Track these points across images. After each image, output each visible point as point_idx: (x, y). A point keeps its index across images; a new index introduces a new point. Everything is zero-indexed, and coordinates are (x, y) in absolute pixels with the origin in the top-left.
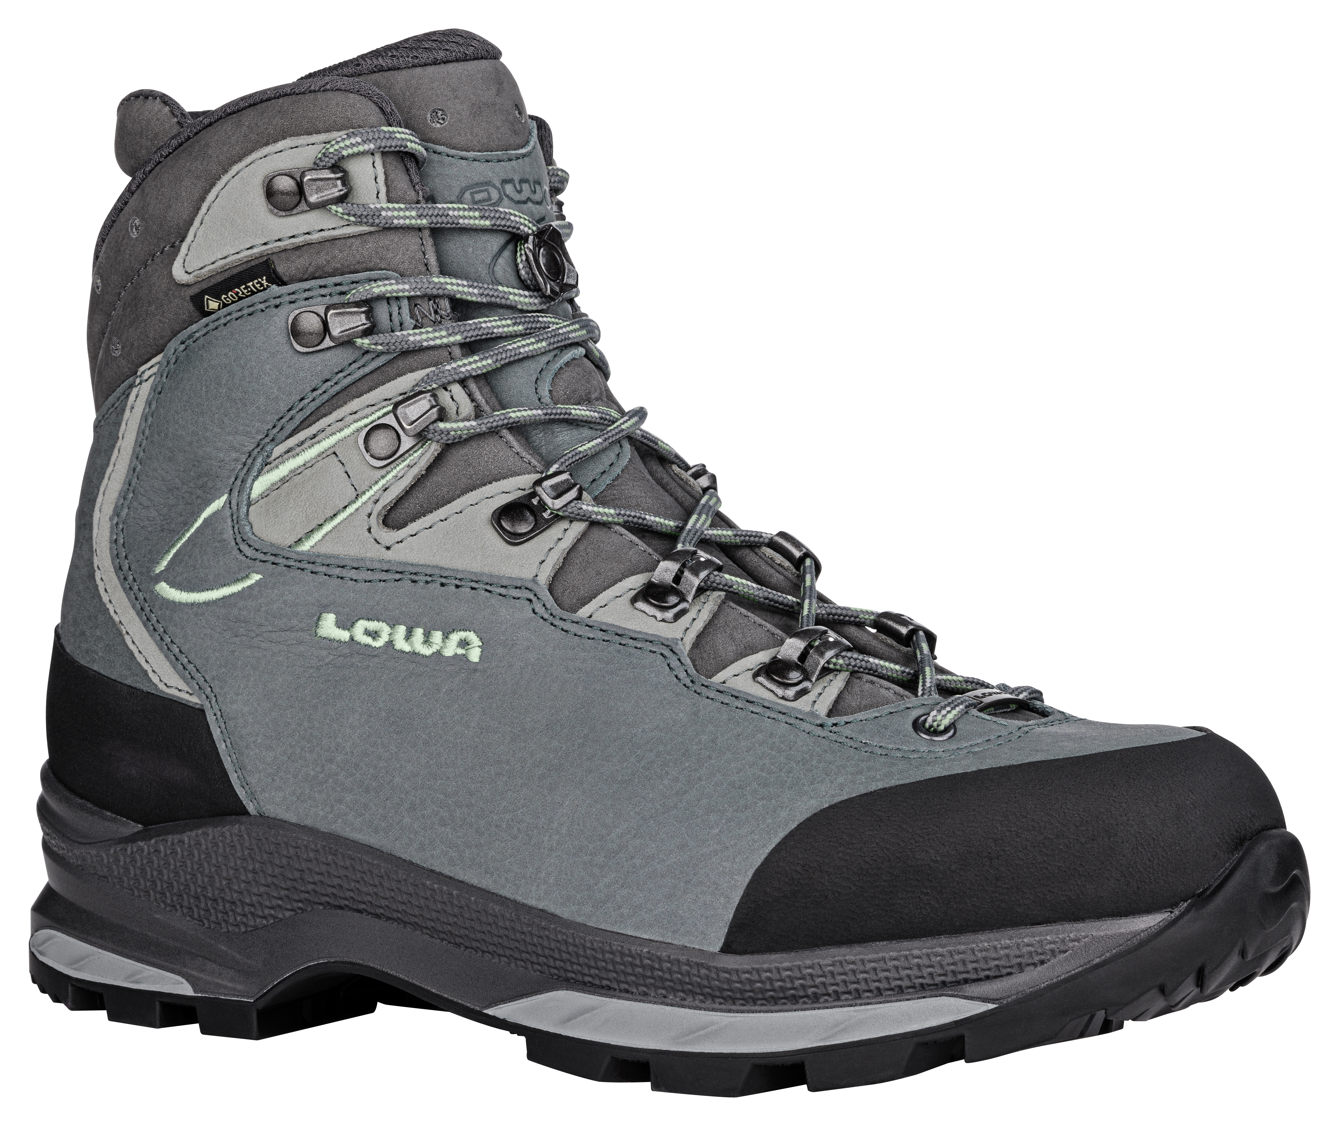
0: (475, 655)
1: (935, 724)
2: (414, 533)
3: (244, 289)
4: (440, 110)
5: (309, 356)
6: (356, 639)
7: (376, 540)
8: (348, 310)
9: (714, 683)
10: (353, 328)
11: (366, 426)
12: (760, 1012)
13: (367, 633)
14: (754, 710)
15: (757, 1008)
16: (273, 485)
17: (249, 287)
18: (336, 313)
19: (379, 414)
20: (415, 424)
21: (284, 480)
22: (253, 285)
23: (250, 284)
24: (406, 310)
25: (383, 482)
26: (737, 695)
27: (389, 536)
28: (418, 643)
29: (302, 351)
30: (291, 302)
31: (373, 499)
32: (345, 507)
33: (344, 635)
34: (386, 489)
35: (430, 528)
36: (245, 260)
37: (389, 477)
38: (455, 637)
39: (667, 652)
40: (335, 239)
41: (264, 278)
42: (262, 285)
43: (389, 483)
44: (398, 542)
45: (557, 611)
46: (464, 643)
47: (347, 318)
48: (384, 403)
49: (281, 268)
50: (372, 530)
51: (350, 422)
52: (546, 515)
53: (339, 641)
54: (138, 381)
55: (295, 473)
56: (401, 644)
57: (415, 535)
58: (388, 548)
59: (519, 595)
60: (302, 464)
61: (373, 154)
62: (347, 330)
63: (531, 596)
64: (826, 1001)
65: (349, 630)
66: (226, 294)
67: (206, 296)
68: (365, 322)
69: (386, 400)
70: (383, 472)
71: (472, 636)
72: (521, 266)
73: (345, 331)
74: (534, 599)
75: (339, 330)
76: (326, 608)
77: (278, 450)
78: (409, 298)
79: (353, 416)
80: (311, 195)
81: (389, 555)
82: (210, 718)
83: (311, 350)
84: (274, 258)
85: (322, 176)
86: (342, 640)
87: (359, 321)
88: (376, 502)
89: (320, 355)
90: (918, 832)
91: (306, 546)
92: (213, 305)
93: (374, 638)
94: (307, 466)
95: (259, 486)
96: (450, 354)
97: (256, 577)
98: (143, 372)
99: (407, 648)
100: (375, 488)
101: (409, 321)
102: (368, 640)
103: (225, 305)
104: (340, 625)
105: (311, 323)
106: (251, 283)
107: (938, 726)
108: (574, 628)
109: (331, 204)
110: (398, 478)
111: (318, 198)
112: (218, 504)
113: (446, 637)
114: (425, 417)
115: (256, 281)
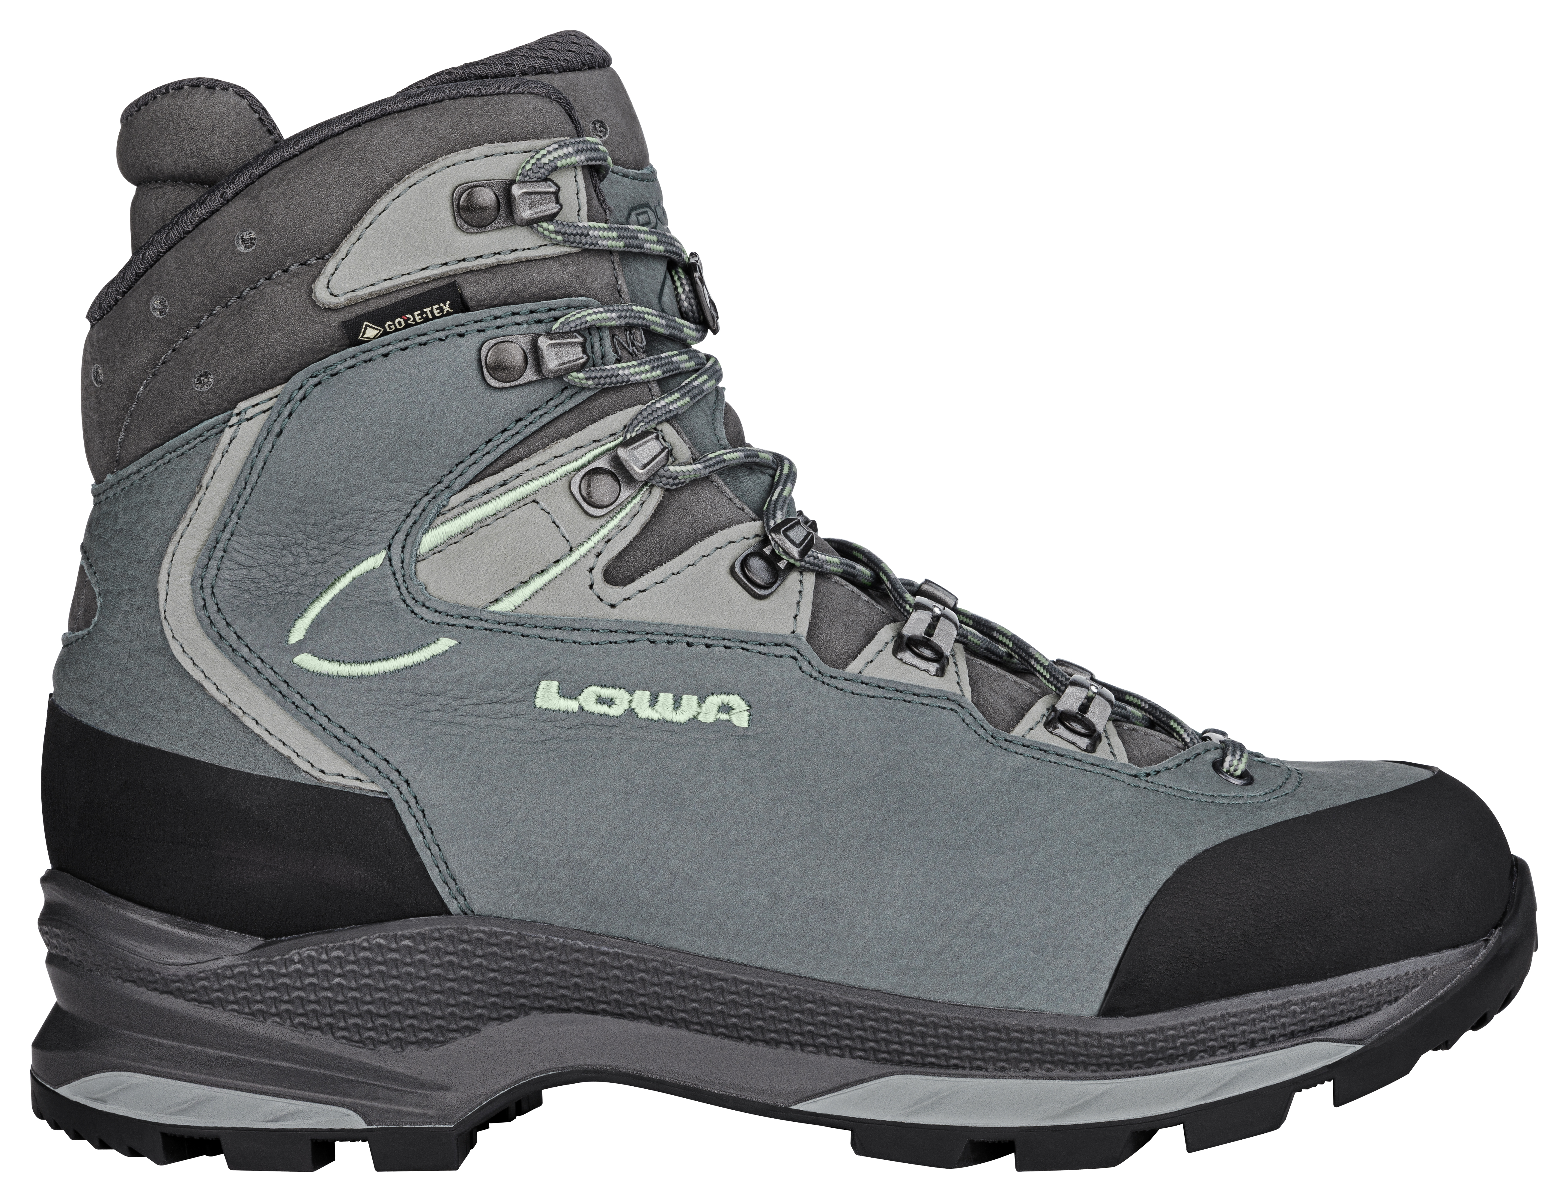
0: (741, 719)
1: (1232, 769)
2: (643, 589)
3: (418, 315)
4: (598, 121)
5: (503, 392)
6: (586, 708)
7: (599, 597)
8: (569, 340)
9: (1016, 737)
10: (573, 361)
11: (578, 469)
12: (1137, 1076)
13: (600, 700)
14: (1069, 764)
15: (1133, 1072)
16: (450, 538)
17: (426, 313)
18: (554, 344)
19: (590, 456)
20: (648, 467)
21: (466, 533)
22: (432, 311)
23: (427, 310)
24: (607, 342)
25: (603, 532)
26: (1046, 749)
27: (614, 593)
28: (664, 709)
29: (497, 386)
30: (479, 331)
31: (595, 551)
32: (557, 561)
33: (572, 705)
34: (609, 540)
35: (662, 582)
36: (420, 281)
37: (611, 525)
38: (715, 701)
39: (955, 707)
40: (529, 261)
41: (448, 303)
42: (441, 309)
43: (612, 533)
44: (625, 599)
45: (825, 668)
46: (725, 708)
47: (565, 349)
48: (594, 445)
49: (469, 291)
50: (594, 586)
51: (557, 466)
52: (782, 565)
53: (566, 712)
54: (234, 420)
55: (482, 523)
56: (645, 712)
57: (645, 591)
58: (613, 606)
59: (782, 653)
60: (491, 514)
61: (575, 168)
62: (566, 363)
63: (795, 654)
64: (1202, 1058)
65: (575, 699)
66: (393, 321)
67: (366, 323)
68: (581, 355)
69: (595, 441)
70: (602, 521)
71: (734, 700)
72: (683, 297)
73: (563, 364)
74: (798, 656)
75: (556, 363)
76: (547, 675)
77: (455, 500)
78: (611, 328)
79: (559, 459)
80: (524, 210)
81: (615, 614)
82: (401, 807)
83: (508, 385)
84: (460, 280)
85: (539, 190)
86: (570, 710)
87: (576, 354)
88: (598, 555)
89: (517, 392)
90: (1288, 877)
91: (506, 605)
92: (371, 333)
93: (610, 706)
94: (496, 516)
95: (430, 540)
96: (650, 390)
97: (444, 644)
98: (245, 410)
99: (654, 715)
100: (595, 539)
101: (611, 355)
102: (604, 709)
103: (385, 333)
104: (563, 694)
105: (514, 354)
106: (430, 308)
107: (1235, 770)
108: (850, 686)
109: (543, 222)
110: (621, 528)
111: (532, 214)
112: (376, 561)
113: (701, 701)
114: (658, 459)
115: (437, 306)
